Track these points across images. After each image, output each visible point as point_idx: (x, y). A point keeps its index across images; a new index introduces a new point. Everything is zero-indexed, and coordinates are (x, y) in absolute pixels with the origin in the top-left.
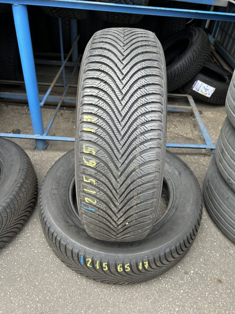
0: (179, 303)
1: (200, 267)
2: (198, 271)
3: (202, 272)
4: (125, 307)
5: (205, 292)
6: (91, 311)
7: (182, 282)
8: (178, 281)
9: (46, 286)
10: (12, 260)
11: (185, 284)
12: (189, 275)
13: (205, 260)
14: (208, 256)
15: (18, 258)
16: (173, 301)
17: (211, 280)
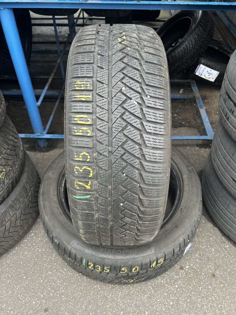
0: (174, 297)
1: (195, 262)
2: (193, 266)
3: (197, 267)
4: (122, 302)
5: (199, 286)
6: (91, 306)
7: (177, 277)
8: (173, 277)
9: (49, 283)
10: (18, 260)
11: (180, 279)
12: (184, 271)
13: (200, 255)
14: (203, 251)
15: (23, 257)
16: (167, 295)
17: (205, 275)
